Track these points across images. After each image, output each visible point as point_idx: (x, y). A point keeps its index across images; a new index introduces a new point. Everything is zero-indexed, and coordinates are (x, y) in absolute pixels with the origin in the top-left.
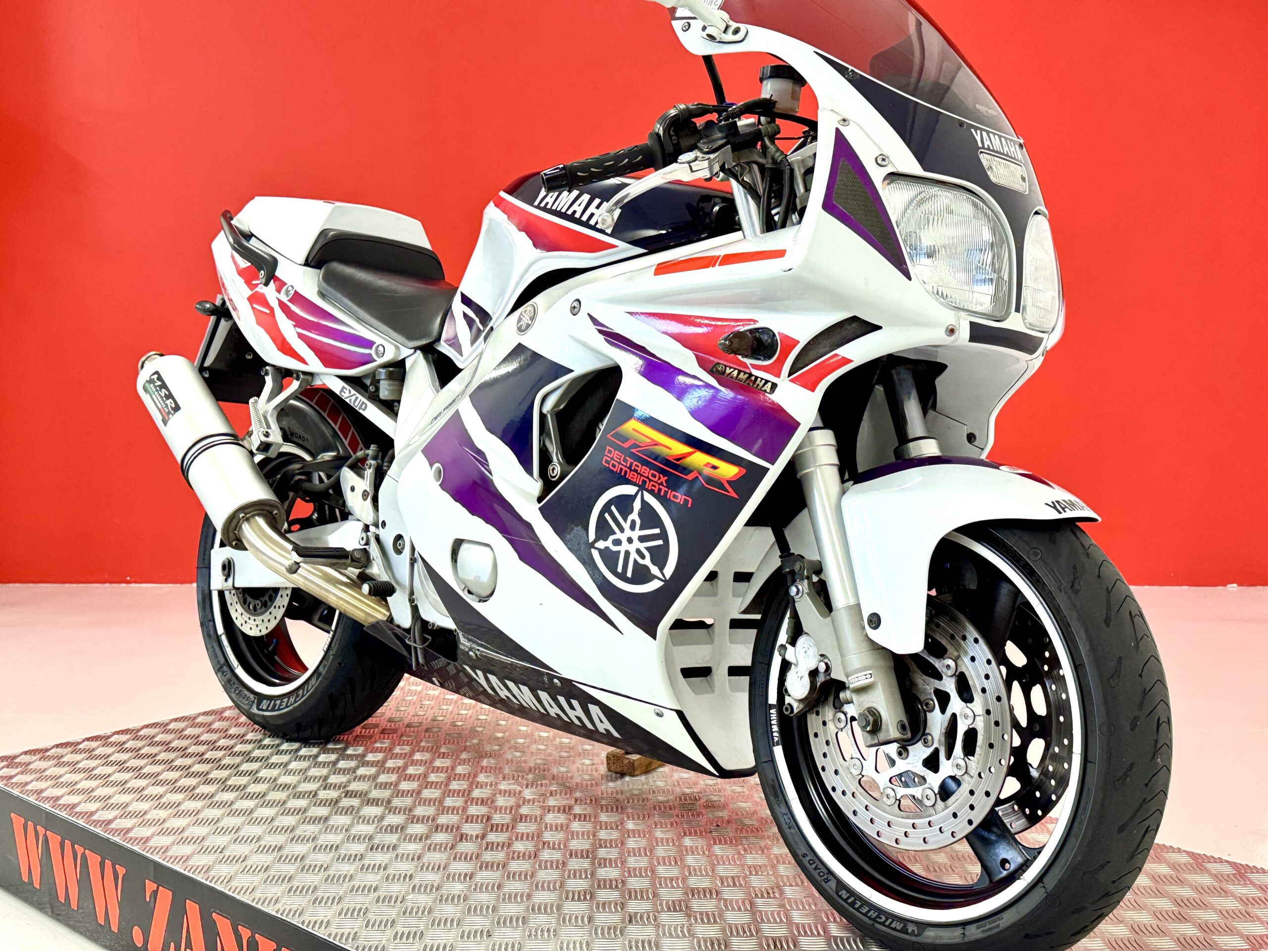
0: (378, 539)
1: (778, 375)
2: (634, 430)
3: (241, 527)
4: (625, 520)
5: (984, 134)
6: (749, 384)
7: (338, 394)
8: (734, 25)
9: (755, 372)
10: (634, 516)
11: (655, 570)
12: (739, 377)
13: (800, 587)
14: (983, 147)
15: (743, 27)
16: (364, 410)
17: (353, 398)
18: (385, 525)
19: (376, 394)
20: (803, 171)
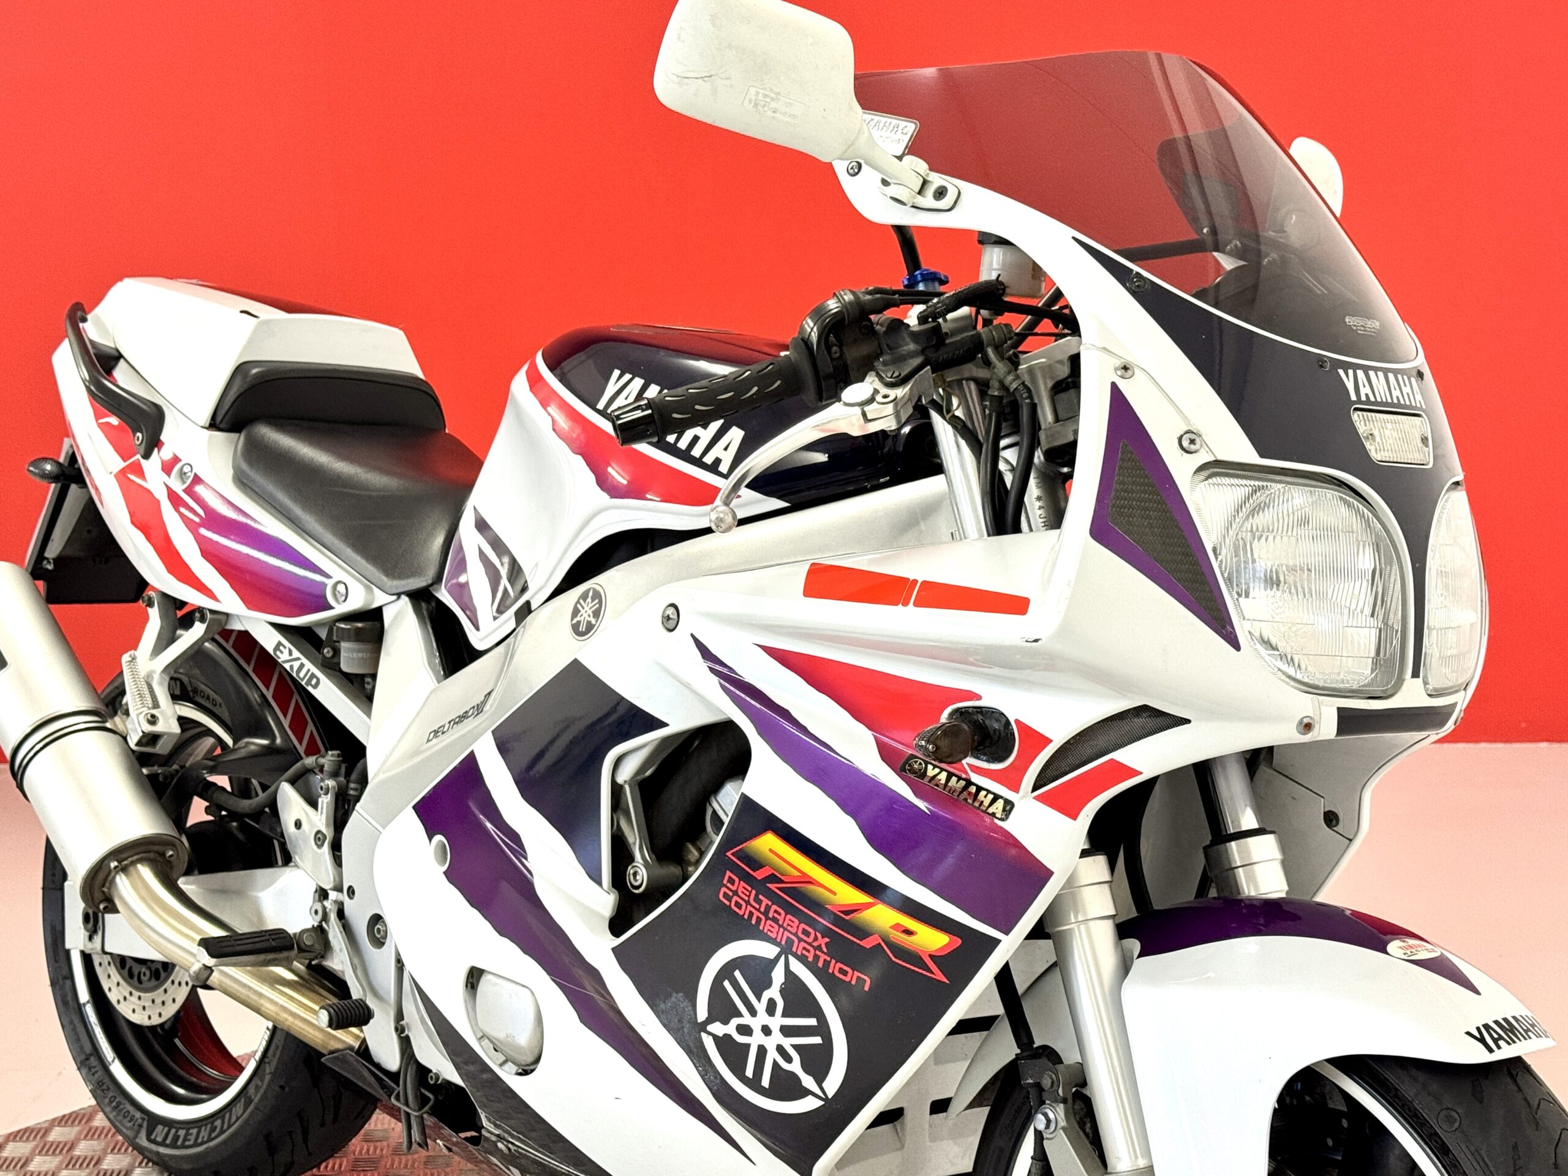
0: (341, 914)
1: (1016, 789)
2: (771, 850)
3: (114, 878)
4: (759, 999)
5: (1360, 373)
6: (966, 800)
7: (272, 652)
8: (937, 180)
9: (975, 778)
10: (773, 992)
11: (808, 1082)
12: (950, 784)
13: (1051, 1115)
14: (1359, 401)
15: (953, 184)
16: (315, 687)
17: (296, 665)
18: (353, 893)
19: (336, 660)
20: (1050, 384)
